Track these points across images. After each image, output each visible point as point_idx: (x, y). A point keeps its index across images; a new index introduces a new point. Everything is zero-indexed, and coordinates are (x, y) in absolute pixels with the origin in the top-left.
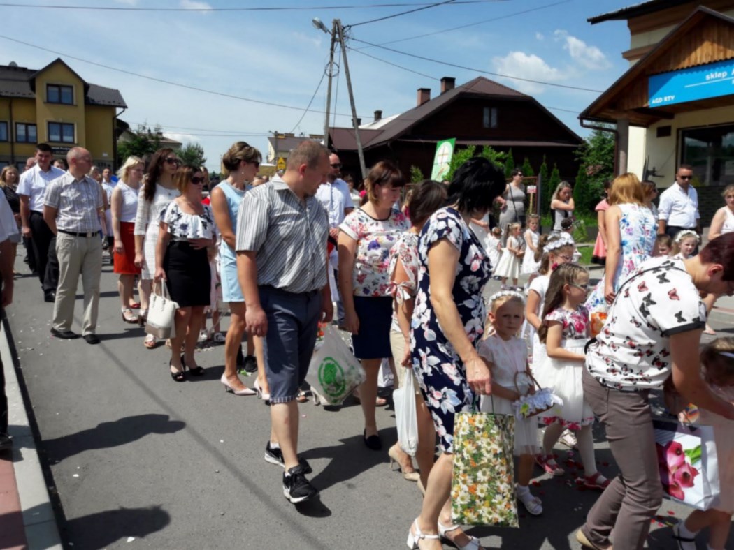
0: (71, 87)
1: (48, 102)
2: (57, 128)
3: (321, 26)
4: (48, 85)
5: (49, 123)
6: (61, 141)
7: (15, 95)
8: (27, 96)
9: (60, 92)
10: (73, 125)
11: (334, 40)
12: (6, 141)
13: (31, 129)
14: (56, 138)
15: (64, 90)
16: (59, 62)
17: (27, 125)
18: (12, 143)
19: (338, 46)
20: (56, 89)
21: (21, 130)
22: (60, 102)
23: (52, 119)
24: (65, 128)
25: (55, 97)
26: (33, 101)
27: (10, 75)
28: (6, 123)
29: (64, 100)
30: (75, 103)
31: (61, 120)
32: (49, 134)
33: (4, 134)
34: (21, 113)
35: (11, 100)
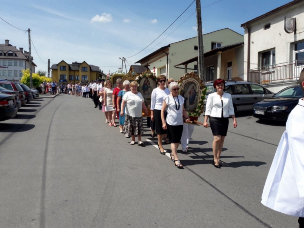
0: (87, 67)
1: (82, 71)
2: (83, 77)
3: (120, 58)
4: (82, 67)
5: (82, 76)
6: (85, 80)
7: (76, 70)
8: (78, 70)
9: (85, 69)
10: (87, 76)
11: (123, 61)
12: (73, 80)
13: (78, 77)
14: (83, 79)
15: (85, 68)
16: (84, 62)
17: (78, 76)
18: (74, 80)
19: (124, 62)
20: (84, 68)
21: (76, 77)
22: (84, 71)
23: (83, 75)
24: (85, 77)
25: (83, 70)
26: (79, 71)
27: (75, 65)
28: (73, 76)
29: (86, 70)
30: (88, 71)
31: (84, 75)
32: (82, 78)
33: (73, 78)
34: (76, 74)
35: (74, 71)
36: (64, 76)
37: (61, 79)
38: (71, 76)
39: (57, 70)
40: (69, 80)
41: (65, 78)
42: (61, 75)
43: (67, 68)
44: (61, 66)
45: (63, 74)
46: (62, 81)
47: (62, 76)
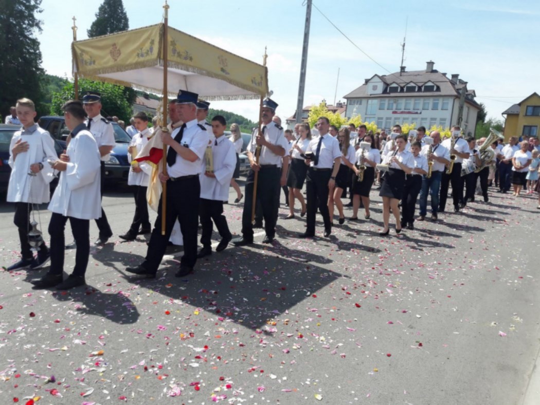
39: (517, 115)
42: (525, 126)
44: (528, 106)
45: (530, 125)
47: (528, 128)
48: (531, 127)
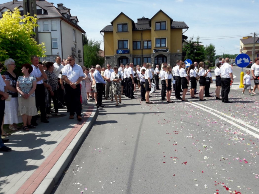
0: (165, 22)
1: (156, 30)
2: (159, 41)
4: (156, 22)
5: (156, 39)
6: (161, 47)
7: (144, 29)
8: (148, 29)
9: (161, 25)
10: (165, 39)
12: (140, 49)
13: (149, 43)
14: (158, 45)
16: (161, 11)
17: (148, 41)
20: (159, 24)
21: (146, 44)
22: (161, 29)
23: (157, 37)
24: (162, 40)
25: (158, 28)
26: (150, 30)
27: (142, 22)
28: (140, 41)
30: (167, 29)
31: (161, 38)
32: (156, 44)
33: (139, 46)
34: (146, 36)
35: (142, 31)
36: (124, 42)
37: (119, 49)
38: (136, 42)
39: (112, 32)
40: (133, 49)
41: (127, 47)
42: (119, 41)
43: (130, 27)
44: (118, 24)
45: (123, 39)
46: (120, 52)
47: (121, 43)
48: (123, 41)
